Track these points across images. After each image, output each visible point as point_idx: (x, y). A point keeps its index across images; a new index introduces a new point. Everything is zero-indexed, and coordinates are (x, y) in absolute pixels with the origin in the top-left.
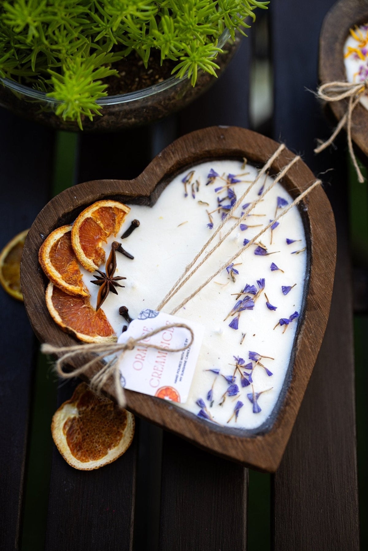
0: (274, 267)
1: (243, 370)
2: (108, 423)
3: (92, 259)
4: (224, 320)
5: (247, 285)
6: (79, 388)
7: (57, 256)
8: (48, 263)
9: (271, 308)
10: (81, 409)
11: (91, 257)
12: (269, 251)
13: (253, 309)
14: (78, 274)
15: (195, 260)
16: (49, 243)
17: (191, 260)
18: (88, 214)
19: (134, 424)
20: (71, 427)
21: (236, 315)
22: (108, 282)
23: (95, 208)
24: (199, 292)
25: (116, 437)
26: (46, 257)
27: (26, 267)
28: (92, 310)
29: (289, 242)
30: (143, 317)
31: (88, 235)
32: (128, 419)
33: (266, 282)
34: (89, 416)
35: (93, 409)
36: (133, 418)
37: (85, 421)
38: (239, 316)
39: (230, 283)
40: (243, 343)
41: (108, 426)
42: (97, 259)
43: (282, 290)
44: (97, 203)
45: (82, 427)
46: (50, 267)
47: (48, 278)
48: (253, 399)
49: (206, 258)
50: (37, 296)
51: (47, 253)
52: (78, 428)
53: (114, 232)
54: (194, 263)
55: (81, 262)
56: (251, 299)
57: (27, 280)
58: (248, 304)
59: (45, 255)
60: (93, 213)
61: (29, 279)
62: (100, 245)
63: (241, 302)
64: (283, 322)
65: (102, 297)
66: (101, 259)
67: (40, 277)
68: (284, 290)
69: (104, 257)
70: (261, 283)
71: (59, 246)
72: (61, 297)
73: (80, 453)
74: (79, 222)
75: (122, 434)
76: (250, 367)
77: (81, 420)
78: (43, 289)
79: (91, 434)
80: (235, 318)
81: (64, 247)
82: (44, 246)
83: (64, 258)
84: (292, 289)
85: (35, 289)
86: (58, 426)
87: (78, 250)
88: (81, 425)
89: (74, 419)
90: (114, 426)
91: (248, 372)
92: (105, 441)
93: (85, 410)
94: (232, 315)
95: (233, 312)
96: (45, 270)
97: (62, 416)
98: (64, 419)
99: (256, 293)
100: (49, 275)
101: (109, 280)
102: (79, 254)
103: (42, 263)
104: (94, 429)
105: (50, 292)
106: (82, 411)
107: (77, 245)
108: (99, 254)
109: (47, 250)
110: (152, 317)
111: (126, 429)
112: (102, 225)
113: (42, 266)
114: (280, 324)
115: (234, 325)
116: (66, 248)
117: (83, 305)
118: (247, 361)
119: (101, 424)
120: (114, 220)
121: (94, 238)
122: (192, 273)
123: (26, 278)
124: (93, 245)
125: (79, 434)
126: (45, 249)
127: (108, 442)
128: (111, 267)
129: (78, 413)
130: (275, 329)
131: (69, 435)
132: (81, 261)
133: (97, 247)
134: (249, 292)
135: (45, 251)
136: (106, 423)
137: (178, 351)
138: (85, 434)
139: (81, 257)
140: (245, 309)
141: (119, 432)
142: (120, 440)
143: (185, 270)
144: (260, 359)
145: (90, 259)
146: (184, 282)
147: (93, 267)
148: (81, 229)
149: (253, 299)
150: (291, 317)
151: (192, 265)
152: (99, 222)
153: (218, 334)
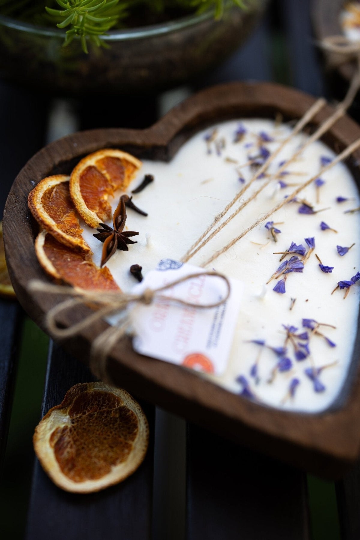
0: (324, 227)
1: (297, 341)
2: (111, 432)
3: (95, 212)
4: (267, 283)
5: (293, 243)
6: (72, 390)
7: (50, 204)
8: (39, 208)
9: (326, 270)
10: (75, 417)
11: (93, 210)
12: (315, 209)
13: (302, 272)
14: (77, 228)
15: (227, 209)
16: (42, 188)
17: (222, 210)
18: (91, 161)
19: (148, 432)
20: (61, 439)
21: (281, 278)
22: (116, 234)
23: (100, 156)
24: (232, 246)
25: (123, 450)
26: (38, 202)
27: (10, 215)
28: (95, 268)
29: (340, 200)
30: (163, 268)
31: (91, 185)
32: (139, 426)
33: (316, 242)
34: (86, 425)
35: (91, 416)
36: (147, 425)
37: (80, 430)
38: (285, 278)
39: (270, 243)
40: (293, 309)
41: (112, 436)
42: (101, 213)
43: (338, 250)
44: (102, 152)
45: (75, 439)
46: (42, 213)
47: (40, 223)
48: (312, 375)
49: (240, 209)
50: (24, 247)
51: (39, 198)
52: (71, 439)
53: (122, 185)
54: (226, 213)
55: (82, 214)
56: (299, 261)
57: (11, 229)
58: (296, 266)
59: (36, 200)
60: (98, 162)
61: (14, 228)
62: (105, 197)
63: (286, 263)
64: (344, 285)
65: (108, 254)
66: (106, 215)
67: (29, 226)
68: (339, 250)
69: (110, 213)
70: (310, 242)
71: (53, 193)
72: (55, 249)
73: (72, 473)
74: (79, 170)
75: (131, 446)
76: (305, 337)
77: (75, 430)
78: (31, 239)
79: (88, 447)
80: (281, 281)
81: (60, 197)
82: (36, 190)
83: (60, 209)
84: (350, 251)
85: (21, 238)
86: (42, 437)
87: (78, 199)
88: (75, 436)
89: (65, 429)
90: (120, 437)
91: (304, 342)
92: (108, 455)
93: (80, 417)
94: (276, 278)
95: (278, 275)
96: (36, 214)
97: (49, 425)
98: (51, 429)
99: (305, 254)
100: (40, 219)
101: (117, 233)
102: (79, 205)
103: (32, 207)
104: (93, 441)
105: (41, 240)
106: (76, 418)
107: (77, 194)
108: (103, 208)
109: (39, 195)
110: (174, 269)
111: (136, 440)
112: (108, 176)
113: (32, 210)
114: (339, 287)
115: (280, 289)
116: (63, 198)
117: (82, 261)
118: (301, 330)
119: (102, 435)
120: (123, 173)
121: (97, 189)
122: (224, 224)
123: (10, 227)
124: (96, 197)
125: (71, 447)
126: (37, 193)
127: (111, 457)
128: (120, 220)
129: (70, 422)
130: (333, 294)
131: (58, 449)
132: (81, 212)
133: (102, 199)
134: (295, 252)
135: (37, 196)
136: (109, 433)
137: (211, 307)
138: (80, 447)
139: (82, 208)
140: (291, 271)
141: (126, 444)
142: (128, 454)
143: (214, 220)
144: (318, 327)
145: (93, 211)
146: (213, 234)
147: (96, 220)
148: (83, 178)
149: (301, 261)
150: (352, 279)
151: (222, 215)
152: (104, 172)
153: (260, 299)
